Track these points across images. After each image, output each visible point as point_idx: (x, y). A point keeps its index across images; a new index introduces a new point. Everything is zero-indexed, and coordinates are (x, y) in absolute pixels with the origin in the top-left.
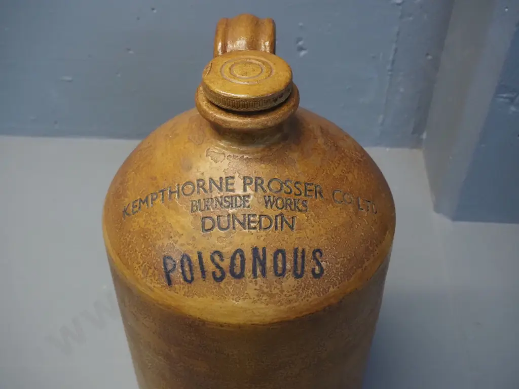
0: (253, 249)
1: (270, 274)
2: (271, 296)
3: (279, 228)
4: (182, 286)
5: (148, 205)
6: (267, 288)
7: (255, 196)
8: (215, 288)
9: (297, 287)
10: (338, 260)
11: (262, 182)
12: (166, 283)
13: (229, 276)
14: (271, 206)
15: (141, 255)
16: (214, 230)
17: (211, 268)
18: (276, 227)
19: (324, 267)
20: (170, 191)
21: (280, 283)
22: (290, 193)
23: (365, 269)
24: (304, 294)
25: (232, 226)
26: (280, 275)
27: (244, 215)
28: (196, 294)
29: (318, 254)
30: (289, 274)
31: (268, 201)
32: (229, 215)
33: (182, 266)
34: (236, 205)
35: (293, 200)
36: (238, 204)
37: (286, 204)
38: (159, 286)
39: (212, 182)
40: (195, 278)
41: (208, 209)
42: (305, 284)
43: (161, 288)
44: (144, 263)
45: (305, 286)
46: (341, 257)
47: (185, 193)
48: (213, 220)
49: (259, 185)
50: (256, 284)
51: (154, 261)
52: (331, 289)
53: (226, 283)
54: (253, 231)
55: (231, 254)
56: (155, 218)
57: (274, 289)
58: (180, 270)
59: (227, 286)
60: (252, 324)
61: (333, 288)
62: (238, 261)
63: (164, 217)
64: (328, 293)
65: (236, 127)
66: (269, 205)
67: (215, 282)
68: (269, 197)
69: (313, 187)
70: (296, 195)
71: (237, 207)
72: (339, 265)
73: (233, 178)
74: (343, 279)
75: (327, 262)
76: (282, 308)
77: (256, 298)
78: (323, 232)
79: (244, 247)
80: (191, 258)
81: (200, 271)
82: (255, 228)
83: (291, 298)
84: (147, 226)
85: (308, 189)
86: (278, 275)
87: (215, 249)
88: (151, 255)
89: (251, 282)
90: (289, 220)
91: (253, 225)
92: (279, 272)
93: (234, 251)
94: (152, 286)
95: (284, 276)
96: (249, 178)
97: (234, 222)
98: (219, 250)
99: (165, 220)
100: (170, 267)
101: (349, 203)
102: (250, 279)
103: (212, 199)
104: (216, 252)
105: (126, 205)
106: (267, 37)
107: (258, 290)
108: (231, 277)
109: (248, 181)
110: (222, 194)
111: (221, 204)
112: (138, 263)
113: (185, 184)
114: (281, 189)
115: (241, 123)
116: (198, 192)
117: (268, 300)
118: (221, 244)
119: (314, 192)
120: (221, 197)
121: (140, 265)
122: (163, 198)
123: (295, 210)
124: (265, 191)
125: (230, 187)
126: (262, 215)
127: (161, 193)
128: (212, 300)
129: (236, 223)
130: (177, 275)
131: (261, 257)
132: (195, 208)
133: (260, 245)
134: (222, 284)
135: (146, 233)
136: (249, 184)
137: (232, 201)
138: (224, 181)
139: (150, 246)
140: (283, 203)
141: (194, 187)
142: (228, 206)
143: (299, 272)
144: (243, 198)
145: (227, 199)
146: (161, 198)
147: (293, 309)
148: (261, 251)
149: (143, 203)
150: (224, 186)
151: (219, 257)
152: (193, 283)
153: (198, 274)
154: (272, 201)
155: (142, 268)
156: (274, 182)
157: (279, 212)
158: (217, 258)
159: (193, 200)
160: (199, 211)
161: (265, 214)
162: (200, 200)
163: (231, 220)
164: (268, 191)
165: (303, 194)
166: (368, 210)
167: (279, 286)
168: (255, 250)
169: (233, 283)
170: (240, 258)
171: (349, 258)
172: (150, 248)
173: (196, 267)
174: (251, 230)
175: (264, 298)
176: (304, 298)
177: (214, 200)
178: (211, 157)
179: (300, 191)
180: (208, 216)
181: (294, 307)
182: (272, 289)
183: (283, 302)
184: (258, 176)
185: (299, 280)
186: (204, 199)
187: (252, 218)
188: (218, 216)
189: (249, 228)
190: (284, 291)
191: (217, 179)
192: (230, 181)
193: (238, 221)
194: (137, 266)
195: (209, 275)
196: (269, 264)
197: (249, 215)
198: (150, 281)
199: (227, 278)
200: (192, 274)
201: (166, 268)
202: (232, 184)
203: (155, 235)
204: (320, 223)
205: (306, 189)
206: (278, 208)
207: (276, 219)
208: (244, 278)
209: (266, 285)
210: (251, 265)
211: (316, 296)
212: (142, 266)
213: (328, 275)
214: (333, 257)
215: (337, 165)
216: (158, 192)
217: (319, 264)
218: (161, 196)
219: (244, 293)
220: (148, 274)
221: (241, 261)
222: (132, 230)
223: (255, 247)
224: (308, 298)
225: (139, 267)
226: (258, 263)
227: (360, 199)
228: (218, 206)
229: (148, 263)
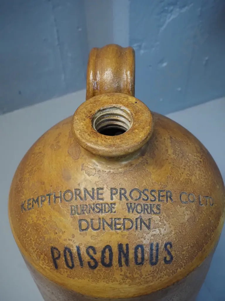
0: (119, 245)
1: (132, 263)
2: (133, 279)
3: (139, 229)
4: (65, 270)
5: (38, 204)
6: (130, 274)
7: (120, 204)
8: (90, 274)
9: (153, 272)
10: (184, 248)
11: (125, 192)
12: (53, 267)
13: (100, 265)
14: (133, 212)
15: (35, 243)
16: (89, 230)
17: (87, 259)
18: (137, 228)
19: (174, 256)
20: (55, 196)
21: (140, 270)
22: (147, 200)
23: (204, 251)
24: (158, 276)
25: (102, 228)
26: (140, 264)
27: (111, 218)
28: (76, 277)
29: (168, 246)
30: (147, 263)
31: (130, 207)
32: (100, 219)
33: (65, 256)
34: (105, 211)
35: (149, 205)
36: (107, 210)
37: (144, 208)
38: (49, 268)
39: (86, 192)
40: (75, 265)
41: (84, 213)
42: (159, 269)
43: (50, 269)
44: (37, 249)
45: (159, 271)
46: (186, 246)
47: (66, 199)
48: (87, 222)
49: (123, 194)
50: (121, 271)
51: (44, 249)
52: (179, 270)
53: (98, 270)
54: (118, 231)
55: (102, 249)
56: (44, 216)
57: (135, 274)
58: (64, 259)
59: (99, 272)
60: (119, 298)
61: (180, 269)
62: (107, 254)
63: (51, 216)
64: (176, 274)
65: (104, 154)
66: (131, 210)
67: (90, 269)
68: (130, 204)
69: (164, 193)
70: (151, 201)
71: (106, 212)
72: (185, 252)
73: (102, 189)
74: (187, 262)
75: (175, 251)
76: (141, 287)
77: (122, 281)
78: (172, 228)
79: (112, 243)
80: (72, 251)
81: (79, 260)
82: (120, 229)
83: (148, 280)
84: (38, 222)
85: (161, 195)
86: (138, 263)
87: (89, 245)
88: (42, 245)
89: (117, 269)
90: (146, 221)
91: (118, 226)
92: (139, 261)
93: (104, 246)
94: (44, 267)
95: (143, 264)
96: (115, 189)
97: (103, 224)
98: (93, 245)
99: (51, 219)
100: (56, 255)
101: (192, 202)
102: (117, 268)
103: (86, 205)
104: (91, 247)
105: (23, 201)
106: (128, 68)
107: (123, 275)
108: (102, 266)
109: (114, 191)
110: (94, 201)
111: (94, 210)
112: (33, 249)
113: (66, 192)
114: (140, 198)
115: (107, 151)
116: (76, 199)
117: (131, 282)
118: (94, 241)
119: (166, 196)
120: (94, 204)
121: (34, 250)
122: (49, 200)
123: (151, 213)
124: (127, 200)
125: (100, 196)
126: (125, 219)
127: (48, 197)
128: (88, 282)
129: (106, 225)
130: (61, 262)
131: (125, 251)
132: (74, 212)
133: (124, 242)
134: (95, 271)
135: (38, 227)
136: (115, 194)
137: (102, 208)
138: (95, 192)
139: (41, 237)
140: (142, 208)
141: (72, 194)
142: (99, 212)
143: (154, 261)
144: (110, 205)
145: (98, 206)
146: (48, 200)
147: (150, 287)
148: (124, 247)
149: (35, 203)
150: (96, 195)
151: (93, 251)
152: (74, 269)
153: (77, 262)
154: (133, 207)
155: (36, 253)
156: (135, 192)
157: (138, 216)
158: (91, 252)
159: (72, 205)
160: (77, 215)
161: (128, 218)
162: (77, 206)
163: (102, 223)
164: (130, 199)
165: (157, 200)
166: (207, 204)
167: (139, 272)
168: (120, 246)
169: (104, 270)
170: (109, 252)
171: (192, 245)
172: (41, 239)
173: (76, 258)
174: (117, 231)
175: (128, 280)
176: (158, 279)
177: (88, 206)
178: (85, 171)
179: (155, 197)
180: (83, 219)
181: (151, 286)
182: (134, 275)
183: (142, 283)
184: (122, 187)
185: (155, 266)
186: (80, 205)
187: (117, 221)
188: (92, 219)
189: (116, 229)
190: (143, 275)
191: (90, 189)
192: (100, 191)
193: (107, 223)
194: (32, 250)
195: (86, 264)
196: (131, 256)
197: (115, 219)
198: (42, 263)
199: (99, 266)
200: (73, 262)
201: (53, 256)
202: (102, 194)
203: (44, 230)
204: (170, 222)
205: (159, 194)
206: (137, 212)
207: (136, 222)
208: (112, 267)
209: (129, 271)
210: (117, 257)
211: (167, 277)
212: (36, 251)
213: (176, 261)
214: (180, 247)
215: (183, 170)
216: (45, 195)
217: (169, 253)
218: (48, 199)
219: (112, 277)
220: (40, 258)
221: (109, 254)
222: (27, 222)
223: (120, 243)
224: (161, 279)
225: (34, 251)
226: (122, 255)
227: (200, 196)
228: (91, 211)
229: (40, 250)
